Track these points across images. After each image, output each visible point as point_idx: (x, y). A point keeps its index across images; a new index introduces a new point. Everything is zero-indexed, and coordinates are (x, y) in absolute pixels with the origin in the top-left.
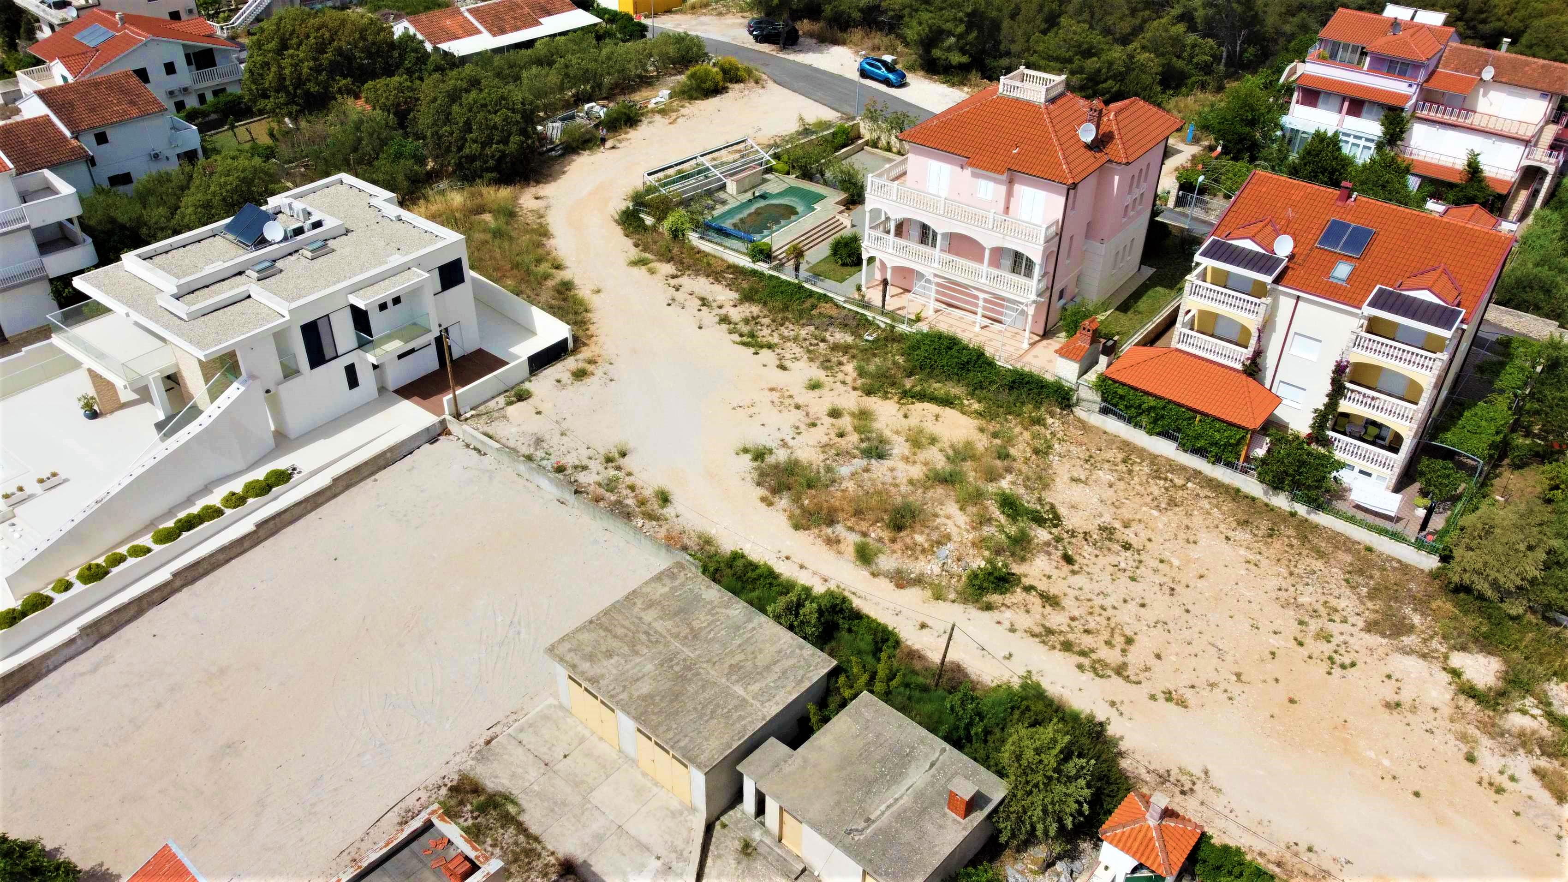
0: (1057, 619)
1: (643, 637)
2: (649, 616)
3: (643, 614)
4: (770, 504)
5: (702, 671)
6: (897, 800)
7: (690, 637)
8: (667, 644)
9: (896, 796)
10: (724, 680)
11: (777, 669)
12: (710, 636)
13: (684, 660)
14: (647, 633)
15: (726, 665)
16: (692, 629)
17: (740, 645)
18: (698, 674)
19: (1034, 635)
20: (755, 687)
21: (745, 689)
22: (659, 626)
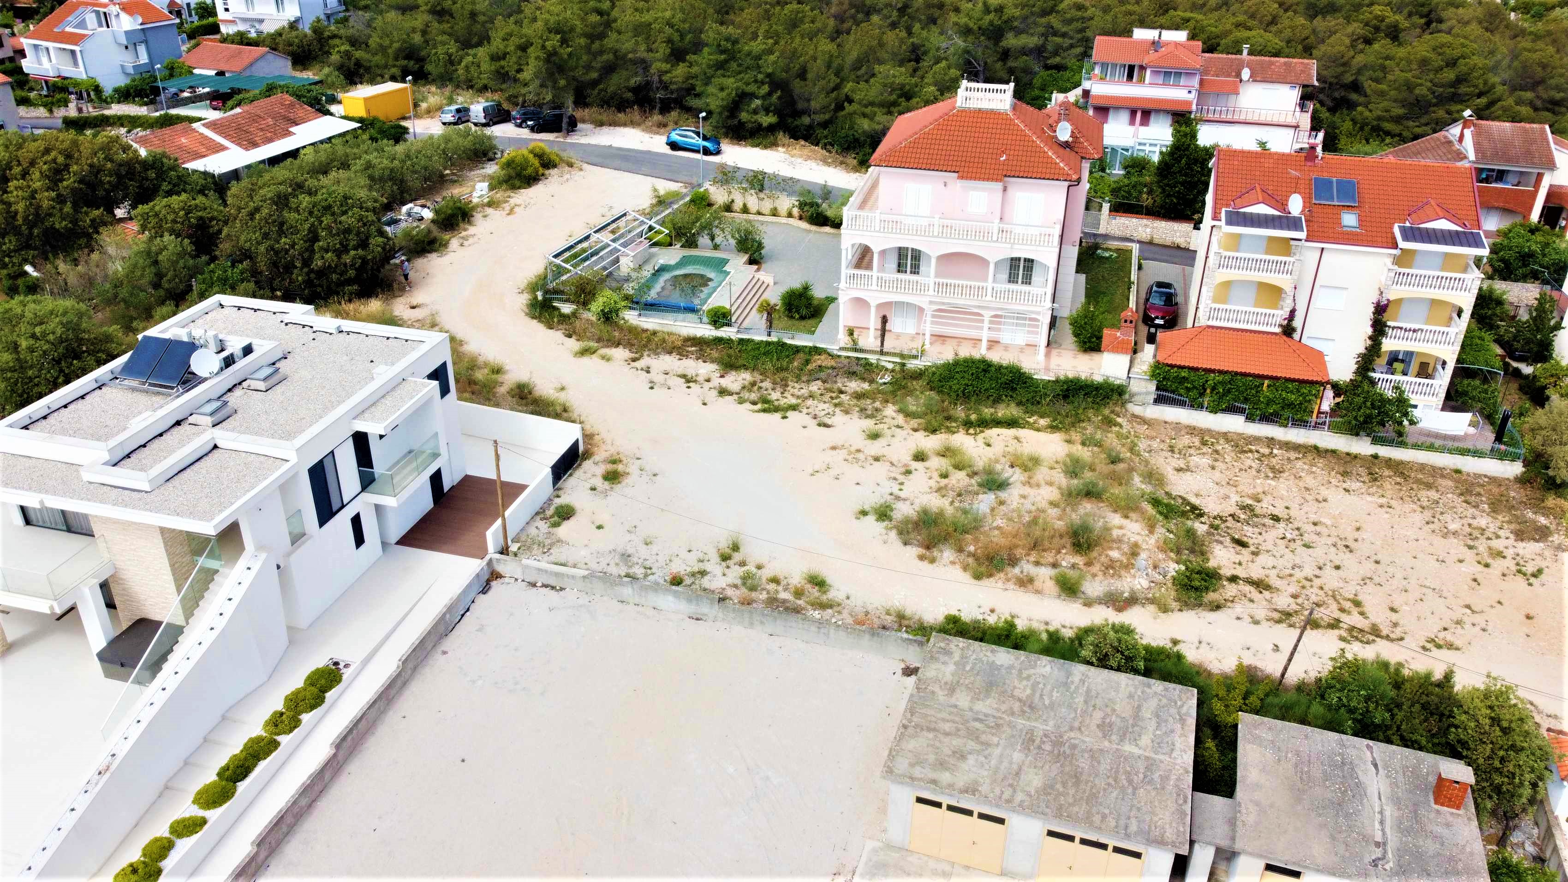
0: (1283, 601)
1: (977, 725)
2: (963, 700)
3: (953, 701)
4: (933, 561)
5: (1077, 742)
6: (1381, 813)
7: (1026, 709)
8: (1010, 725)
9: (1377, 809)
10: (1106, 743)
11: (1146, 713)
12: (1047, 702)
13: (1046, 736)
14: (977, 720)
15: (1094, 727)
16: (1020, 700)
17: (1086, 702)
18: (1074, 747)
19: (1279, 622)
20: (1145, 740)
21: (1137, 745)
22: (980, 706)
